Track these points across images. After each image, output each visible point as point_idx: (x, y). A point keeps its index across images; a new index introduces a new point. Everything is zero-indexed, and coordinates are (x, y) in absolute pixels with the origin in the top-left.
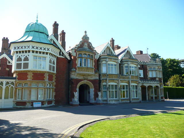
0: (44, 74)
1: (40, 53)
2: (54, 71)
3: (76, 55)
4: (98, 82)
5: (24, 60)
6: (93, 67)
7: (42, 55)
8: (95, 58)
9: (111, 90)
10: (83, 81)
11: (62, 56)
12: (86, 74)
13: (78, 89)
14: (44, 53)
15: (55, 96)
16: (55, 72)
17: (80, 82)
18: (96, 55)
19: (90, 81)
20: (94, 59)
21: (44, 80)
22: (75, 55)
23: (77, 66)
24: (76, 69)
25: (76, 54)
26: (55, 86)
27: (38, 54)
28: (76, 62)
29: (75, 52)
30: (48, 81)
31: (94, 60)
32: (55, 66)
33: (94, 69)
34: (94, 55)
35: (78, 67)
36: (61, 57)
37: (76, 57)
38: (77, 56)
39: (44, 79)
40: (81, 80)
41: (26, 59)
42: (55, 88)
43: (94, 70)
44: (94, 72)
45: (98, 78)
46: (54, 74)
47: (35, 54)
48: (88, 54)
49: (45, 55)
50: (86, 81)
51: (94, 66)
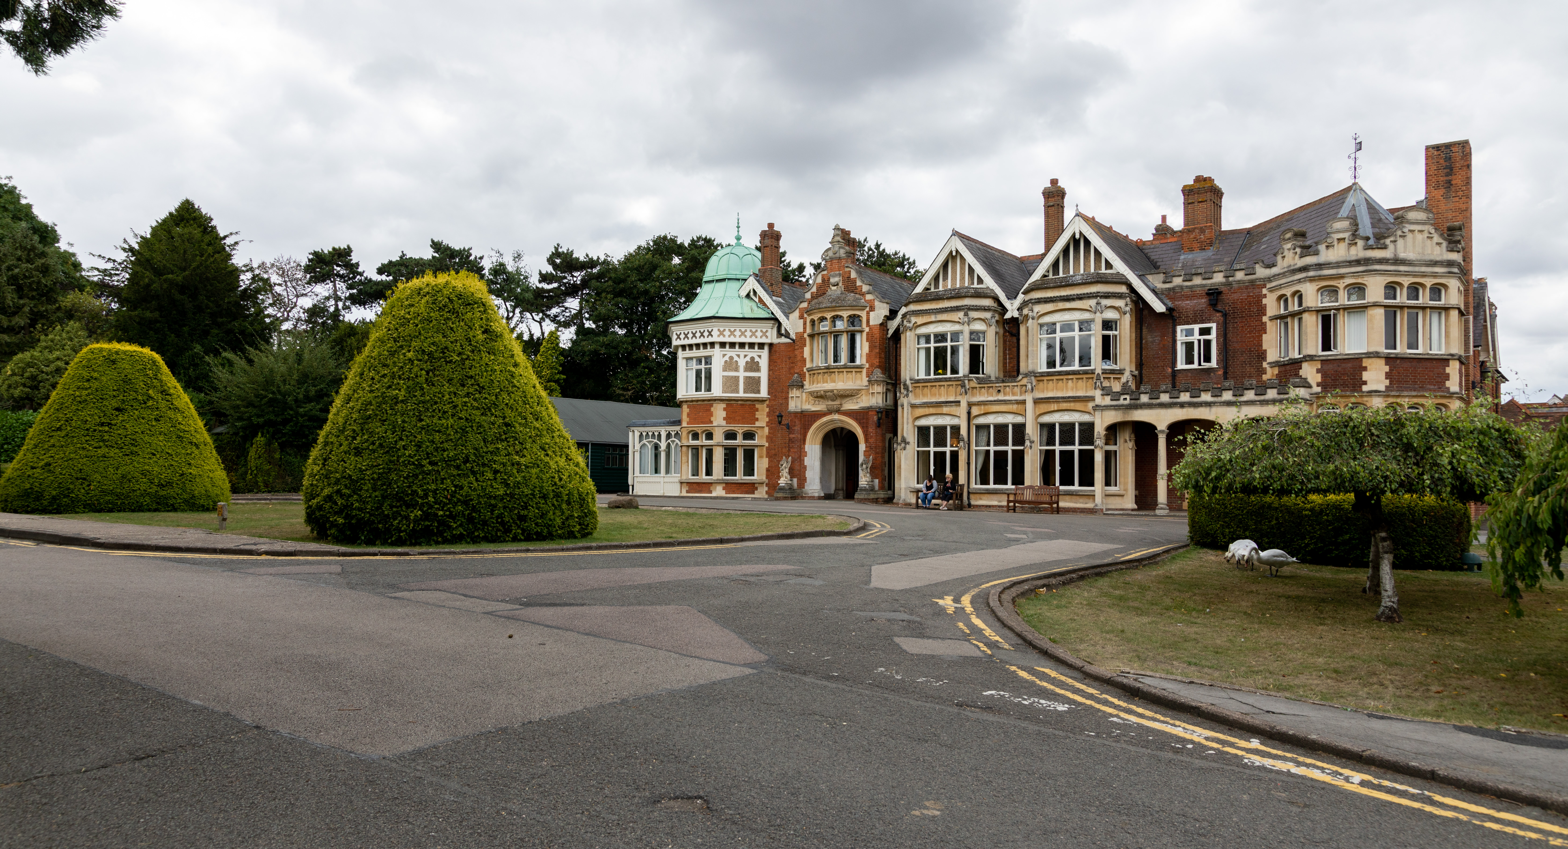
0: (711, 405)
2: (759, 392)
3: (805, 328)
4: (875, 418)
6: (864, 361)
7: (702, 353)
8: (871, 323)
9: (932, 449)
10: (825, 419)
11: (786, 337)
12: (825, 391)
13: (812, 447)
14: (705, 345)
15: (768, 470)
16: (764, 393)
17: (815, 421)
18: (876, 312)
19: (850, 414)
20: (867, 330)
21: (711, 422)
22: (802, 330)
23: (808, 365)
24: (802, 376)
25: (805, 324)
26: (769, 439)
27: (695, 353)
28: (803, 352)
29: (801, 317)
30: (724, 423)
31: (868, 334)
32: (764, 375)
33: (867, 366)
34: (868, 313)
35: (809, 370)
36: (784, 340)
37: (806, 335)
38: (809, 330)
39: (712, 419)
40: (818, 415)
42: (767, 445)
43: (864, 371)
44: (865, 381)
46: (762, 401)
47: (688, 353)
48: (833, 314)
49: (707, 352)
50: (836, 417)
51: (869, 356)
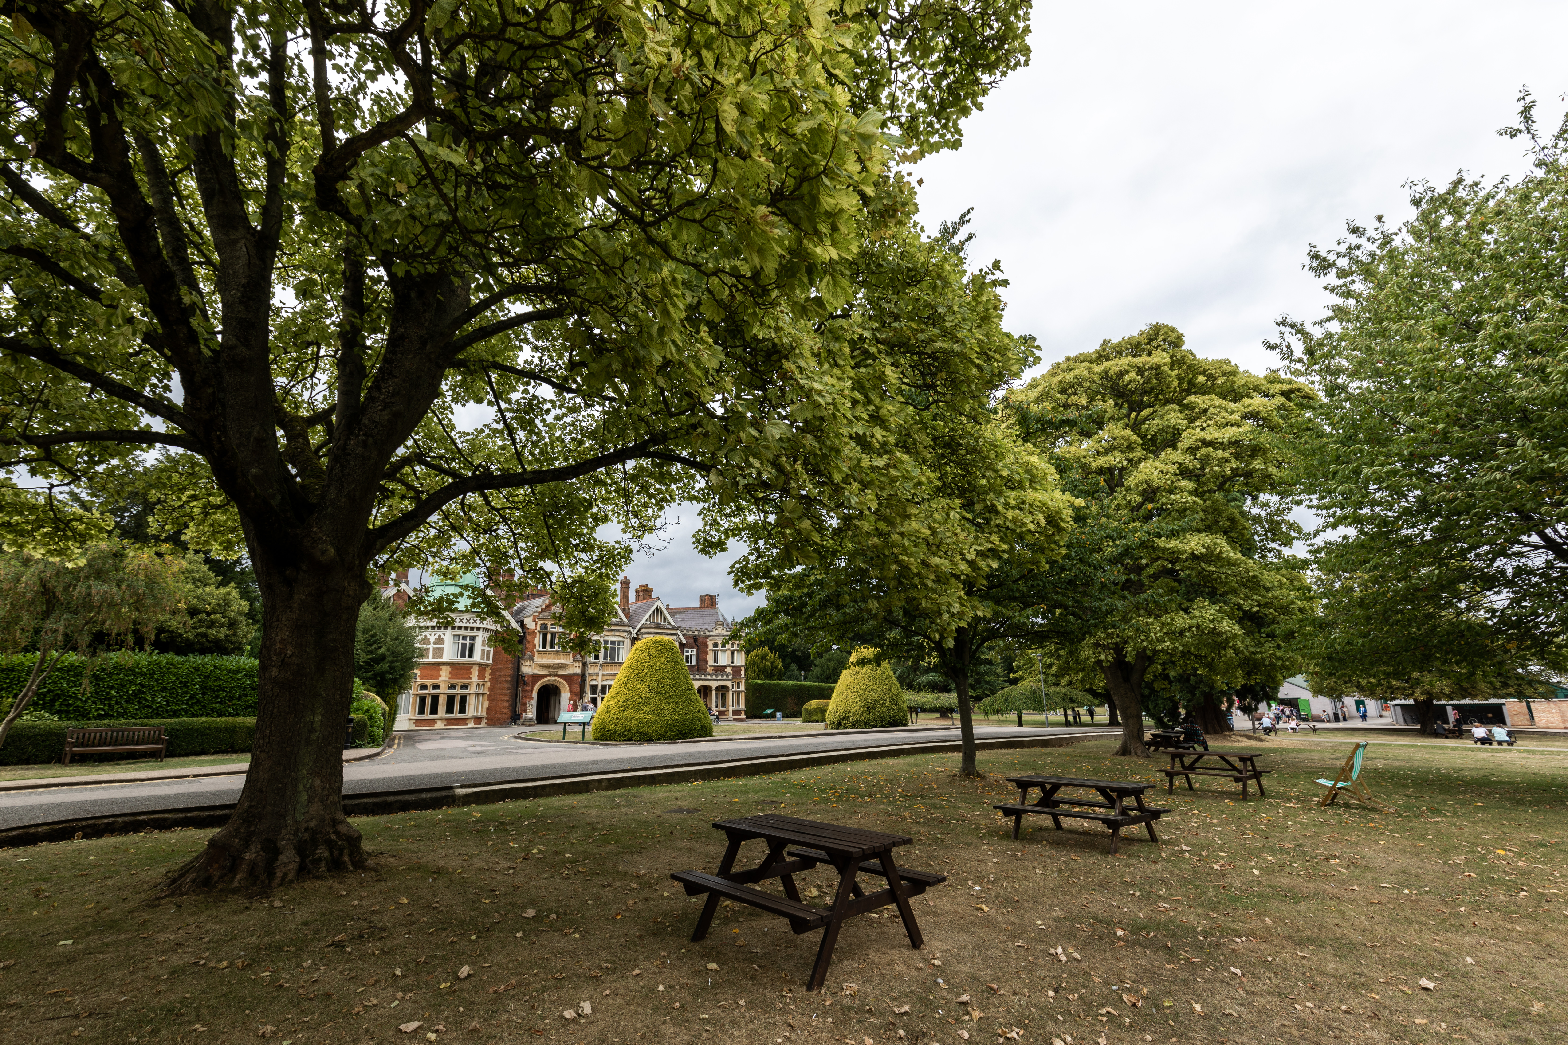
1: (466, 628)
2: (489, 660)
3: (536, 627)
5: (436, 643)
7: (469, 633)
10: (546, 679)
13: (535, 695)
14: (472, 629)
15: (488, 709)
16: (491, 662)
17: (539, 680)
19: (561, 677)
23: (537, 648)
24: (533, 654)
25: (536, 625)
26: (490, 689)
28: (534, 640)
29: (534, 620)
32: (493, 650)
35: (538, 651)
39: (471, 676)
40: (542, 677)
41: (440, 641)
42: (488, 693)
44: (571, 660)
45: (579, 671)
46: (489, 665)
47: (457, 632)
50: (553, 678)
